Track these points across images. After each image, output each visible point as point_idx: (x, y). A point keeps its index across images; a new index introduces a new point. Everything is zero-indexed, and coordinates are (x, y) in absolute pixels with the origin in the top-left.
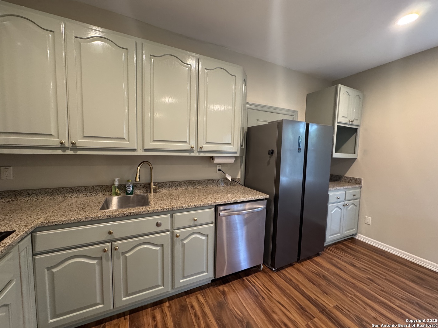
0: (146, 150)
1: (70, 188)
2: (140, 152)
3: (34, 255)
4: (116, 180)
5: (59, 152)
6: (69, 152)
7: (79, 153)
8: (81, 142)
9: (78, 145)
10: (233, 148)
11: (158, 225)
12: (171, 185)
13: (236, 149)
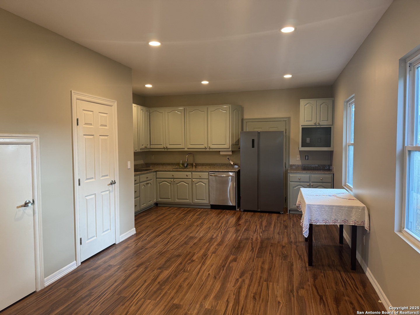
0: (188, 149)
1: (168, 164)
2: (186, 150)
3: (156, 178)
4: (181, 161)
5: (163, 150)
6: (166, 150)
7: (168, 150)
8: (169, 147)
9: (168, 148)
10: (226, 146)
11: (187, 176)
12: (203, 165)
13: (228, 147)
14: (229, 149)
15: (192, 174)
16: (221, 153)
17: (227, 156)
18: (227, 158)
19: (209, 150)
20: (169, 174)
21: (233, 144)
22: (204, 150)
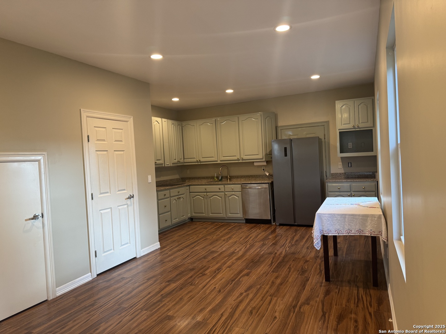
0: (221, 161)
1: (203, 177)
2: (219, 162)
3: (190, 193)
4: (216, 174)
5: (197, 163)
6: (199, 163)
7: (202, 163)
8: (202, 160)
9: (201, 161)
10: (260, 156)
11: (220, 189)
12: (237, 177)
13: (261, 157)
14: (263, 159)
15: (224, 186)
16: (255, 164)
17: (263, 167)
18: (263, 169)
19: (242, 161)
20: (202, 188)
21: (267, 154)
22: (237, 161)
